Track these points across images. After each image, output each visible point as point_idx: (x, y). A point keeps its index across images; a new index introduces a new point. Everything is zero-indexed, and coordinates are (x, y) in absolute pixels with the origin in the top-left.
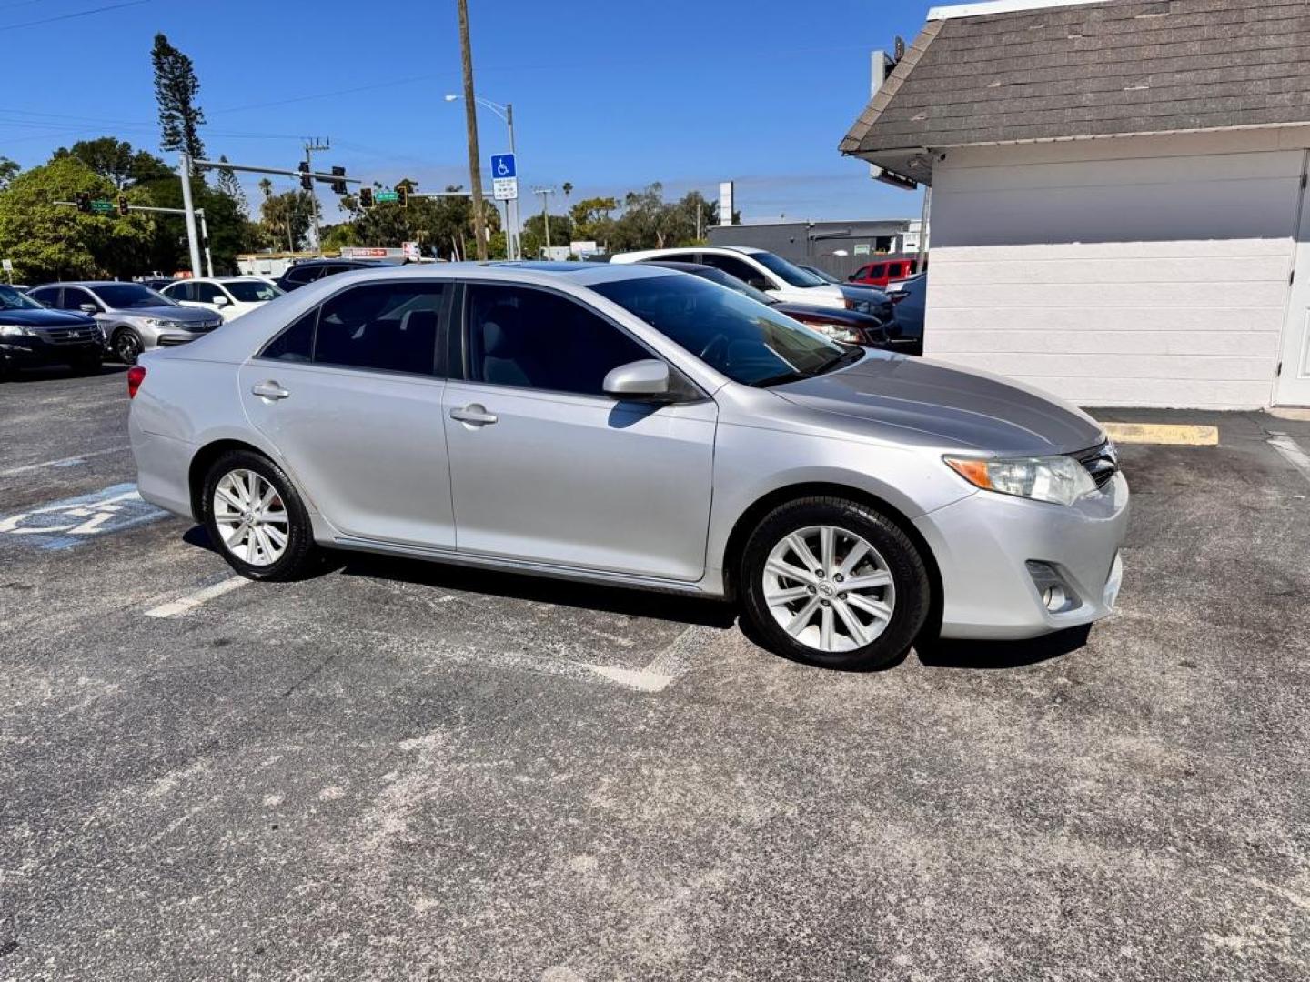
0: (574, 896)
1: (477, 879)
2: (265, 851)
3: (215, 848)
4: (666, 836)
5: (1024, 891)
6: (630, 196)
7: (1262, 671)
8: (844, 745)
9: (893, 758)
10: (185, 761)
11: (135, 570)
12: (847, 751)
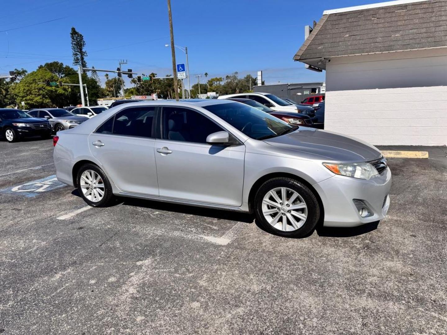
0: (191, 316)
1: (159, 310)
2: (88, 299)
3: (72, 298)
4: (224, 296)
5: (349, 316)
6: (227, 77)
7: (440, 238)
8: (289, 264)
9: (305, 269)
10: (65, 268)
11: (55, 204)
12: (290, 266)
